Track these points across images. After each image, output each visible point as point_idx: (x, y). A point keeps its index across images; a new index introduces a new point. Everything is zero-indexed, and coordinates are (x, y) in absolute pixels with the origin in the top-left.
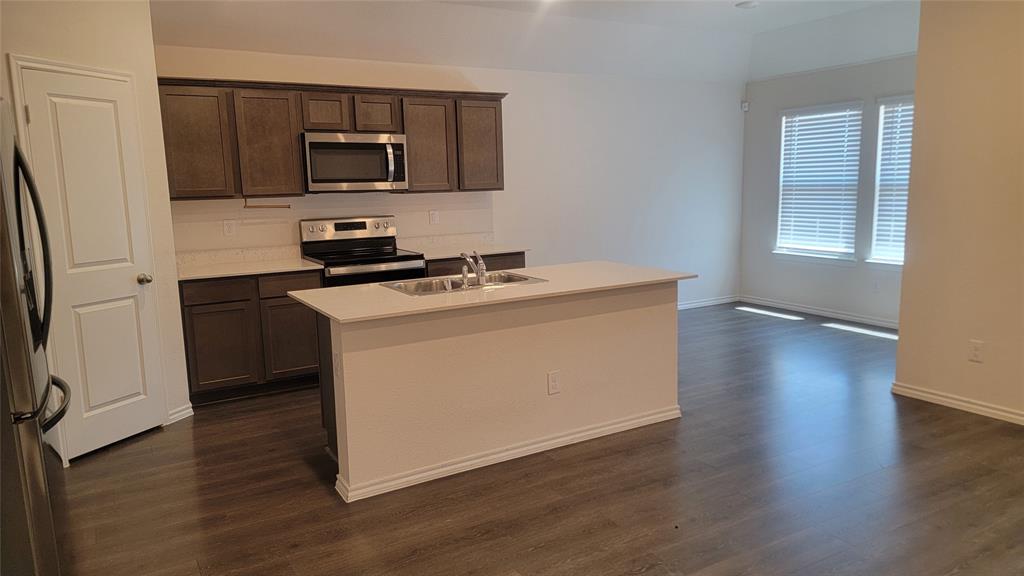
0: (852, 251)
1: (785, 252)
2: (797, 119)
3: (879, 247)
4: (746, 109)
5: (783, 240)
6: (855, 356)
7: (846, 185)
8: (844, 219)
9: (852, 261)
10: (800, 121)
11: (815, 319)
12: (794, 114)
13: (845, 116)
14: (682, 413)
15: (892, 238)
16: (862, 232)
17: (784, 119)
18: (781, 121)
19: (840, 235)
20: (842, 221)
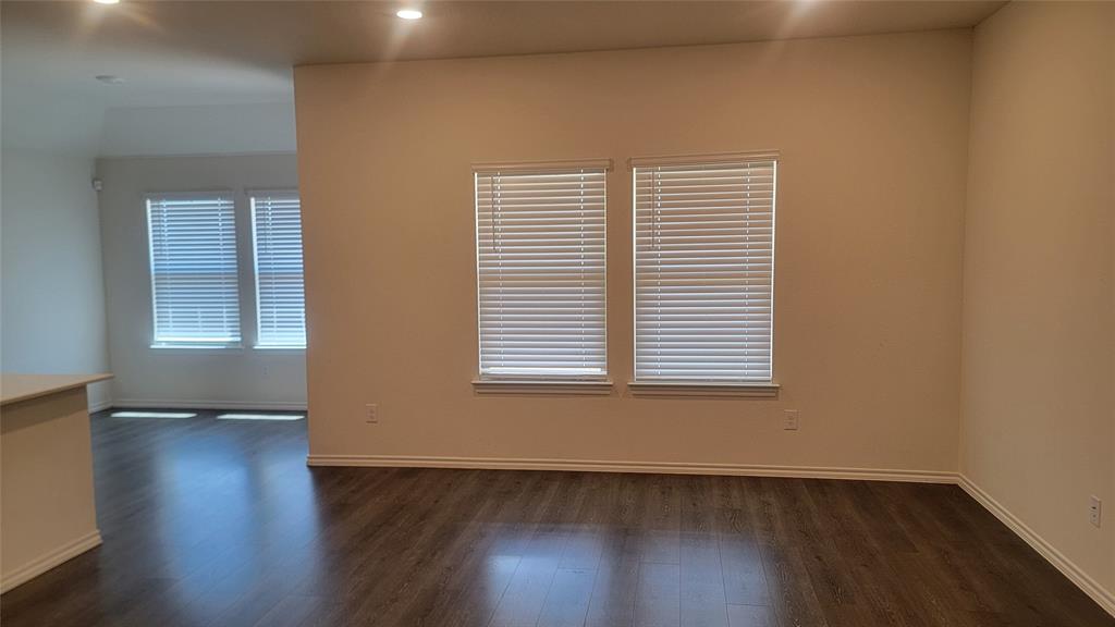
0: (239, 339)
1: (164, 346)
2: (164, 203)
3: (264, 334)
4: (99, 188)
5: (162, 333)
6: (253, 443)
7: (226, 274)
8: (227, 307)
9: (240, 349)
10: (168, 206)
11: (208, 414)
12: (160, 198)
13: (216, 205)
14: (103, 538)
15: (275, 324)
16: (247, 321)
17: (149, 203)
18: (145, 205)
19: (225, 324)
20: (225, 310)
